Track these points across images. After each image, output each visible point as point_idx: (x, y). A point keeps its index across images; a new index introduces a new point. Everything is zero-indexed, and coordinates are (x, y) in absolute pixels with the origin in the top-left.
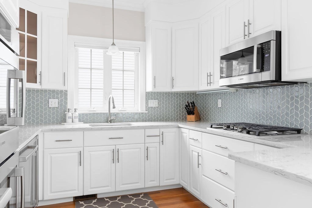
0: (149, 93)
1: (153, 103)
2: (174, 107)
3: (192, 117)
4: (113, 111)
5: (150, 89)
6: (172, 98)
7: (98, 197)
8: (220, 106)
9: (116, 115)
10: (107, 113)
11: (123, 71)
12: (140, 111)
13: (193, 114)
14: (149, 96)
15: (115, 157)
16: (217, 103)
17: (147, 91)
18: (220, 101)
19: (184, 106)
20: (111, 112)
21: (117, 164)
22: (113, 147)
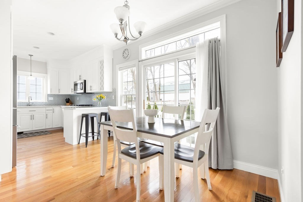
0: (49, 94)
1: (51, 99)
2: (61, 100)
3: (68, 104)
4: (30, 101)
5: (49, 93)
6: (60, 96)
7: (24, 133)
8: (78, 100)
9: (33, 103)
10: (28, 103)
11: (36, 85)
12: (44, 101)
13: (69, 103)
14: (49, 96)
15: (32, 117)
16: (77, 99)
17: (48, 94)
18: (78, 98)
19: (65, 100)
20: (30, 102)
21: (33, 120)
22: (31, 114)
